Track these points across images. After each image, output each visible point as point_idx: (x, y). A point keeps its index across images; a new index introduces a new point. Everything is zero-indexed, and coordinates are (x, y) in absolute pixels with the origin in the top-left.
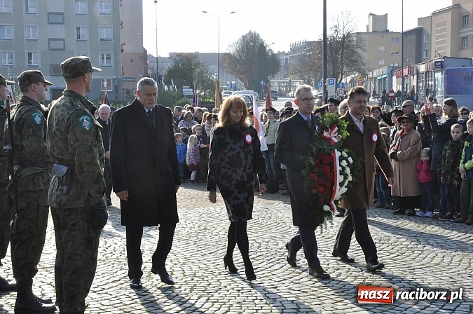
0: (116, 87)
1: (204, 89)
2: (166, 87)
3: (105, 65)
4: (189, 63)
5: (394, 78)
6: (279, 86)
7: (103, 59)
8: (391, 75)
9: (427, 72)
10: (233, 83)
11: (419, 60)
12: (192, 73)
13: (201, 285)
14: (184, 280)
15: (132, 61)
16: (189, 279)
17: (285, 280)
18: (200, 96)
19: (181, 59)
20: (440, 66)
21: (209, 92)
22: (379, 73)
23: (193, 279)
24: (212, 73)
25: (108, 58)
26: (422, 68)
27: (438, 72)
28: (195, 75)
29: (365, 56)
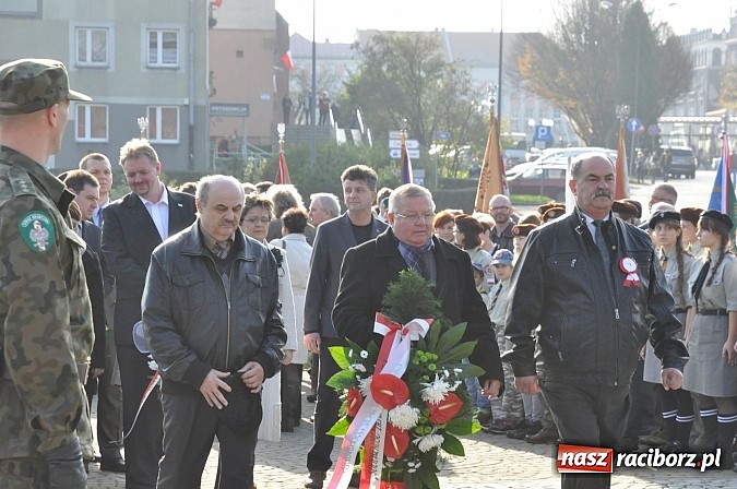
0: (191, 132)
1: (456, 140)
2: (340, 136)
3: (160, 63)
4: (412, 63)
6: (688, 136)
7: (153, 45)
10: (548, 122)
12: (419, 92)
15: (240, 54)
18: (440, 162)
19: (388, 52)
21: (470, 153)
24: (478, 95)
25: (170, 45)
28: (427, 99)
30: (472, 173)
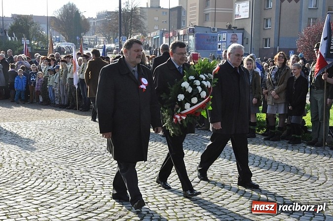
1: (37, 40)
2: (10, 39)
4: (26, 22)
5: (164, 38)
6: (89, 41)
8: (162, 36)
9: (184, 35)
10: (58, 37)
11: (179, 27)
12: (28, 29)
13: (38, 171)
14: (26, 168)
16: (30, 167)
17: (94, 167)
18: (34, 45)
19: (21, 19)
20: (192, 31)
21: (41, 43)
22: (154, 34)
23: (32, 168)
24: (42, 30)
26: (181, 32)
27: (191, 35)
28: (31, 30)
29: (146, 23)
30: (41, 48)
